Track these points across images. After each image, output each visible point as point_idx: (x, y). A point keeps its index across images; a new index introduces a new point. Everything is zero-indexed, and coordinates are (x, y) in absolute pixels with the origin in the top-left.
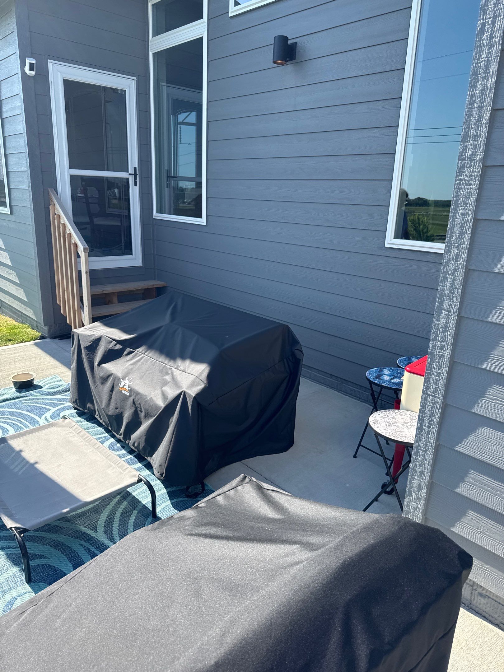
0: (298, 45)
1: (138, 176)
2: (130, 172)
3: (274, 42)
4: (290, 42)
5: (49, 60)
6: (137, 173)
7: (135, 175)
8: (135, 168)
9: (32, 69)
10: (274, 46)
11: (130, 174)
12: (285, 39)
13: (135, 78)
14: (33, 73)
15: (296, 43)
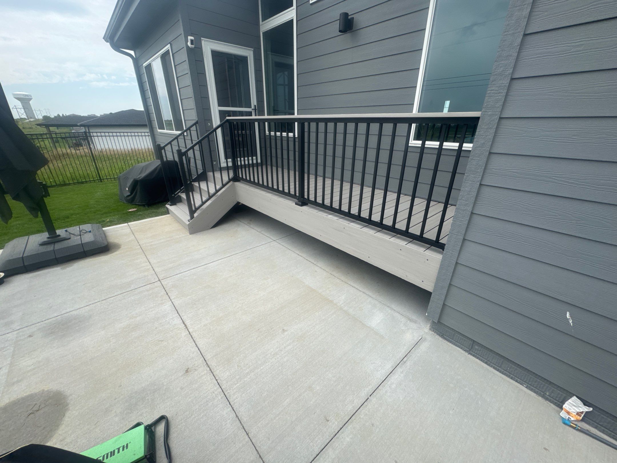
0: (354, 19)
1: (257, 110)
2: (252, 108)
3: (340, 17)
4: (349, 17)
5: (202, 38)
6: (257, 108)
7: (255, 109)
8: (255, 106)
9: (192, 43)
10: (340, 21)
11: (252, 109)
12: (346, 15)
13: (253, 49)
14: (193, 46)
15: (353, 18)
